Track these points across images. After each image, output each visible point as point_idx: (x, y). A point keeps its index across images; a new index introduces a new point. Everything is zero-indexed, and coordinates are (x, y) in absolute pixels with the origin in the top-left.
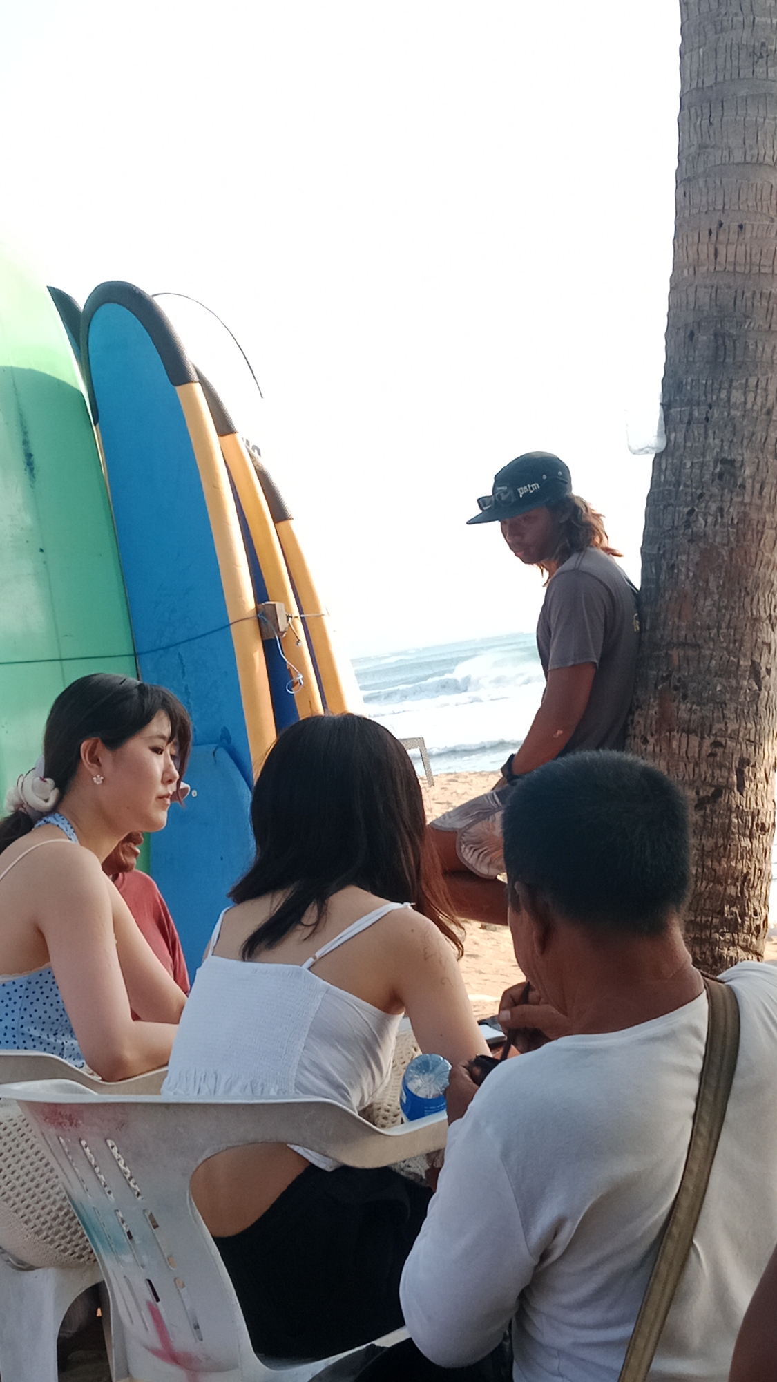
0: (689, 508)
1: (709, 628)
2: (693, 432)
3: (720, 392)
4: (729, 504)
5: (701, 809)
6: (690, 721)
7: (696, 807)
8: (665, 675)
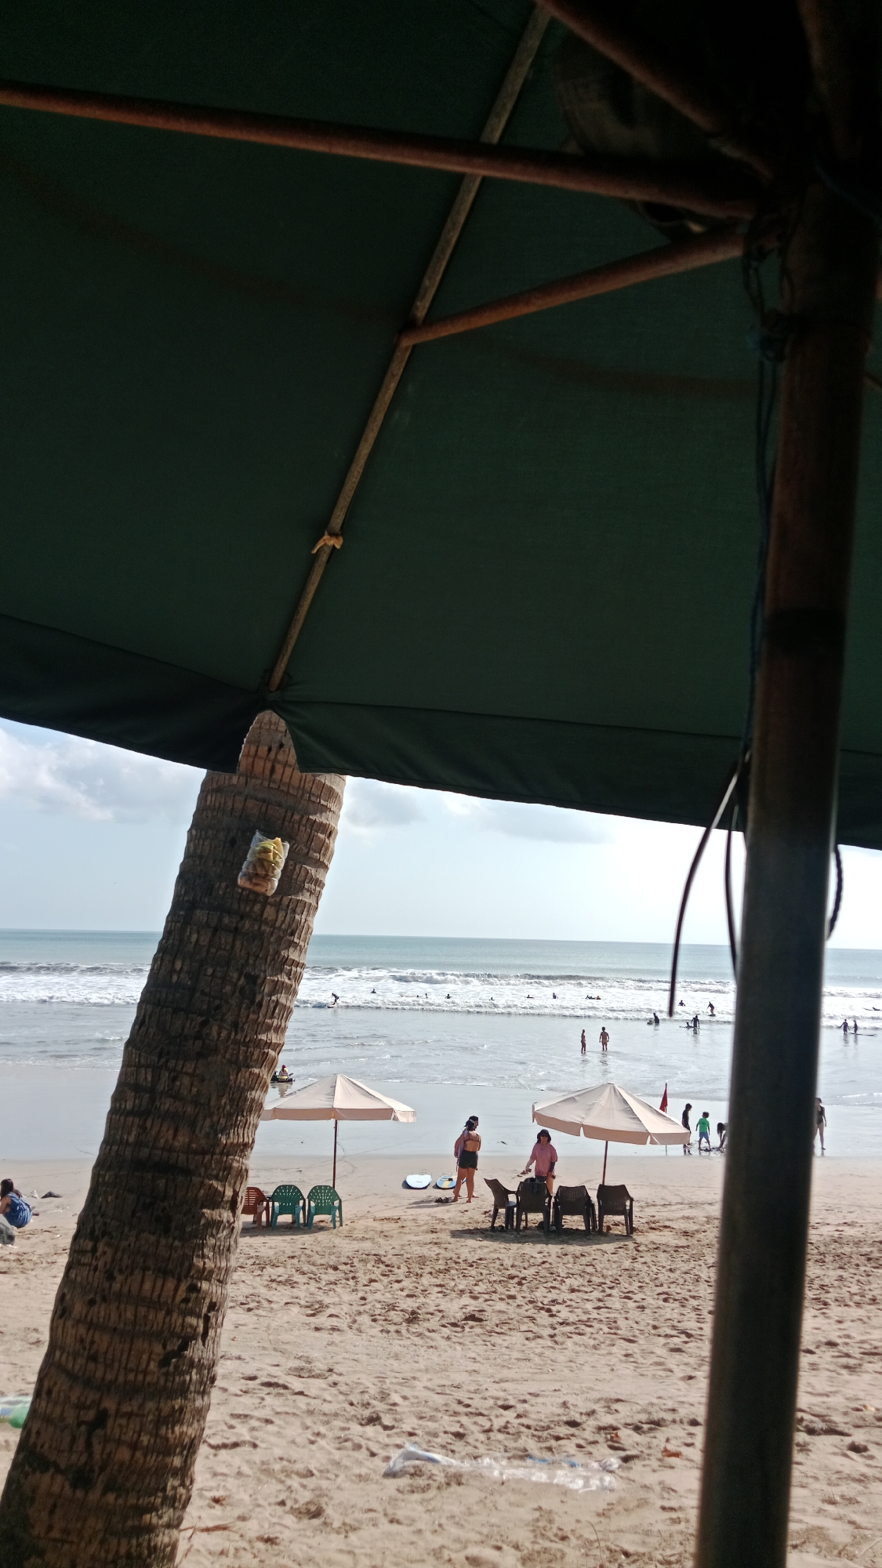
0: (204, 1018)
1: (204, 1153)
2: (220, 938)
3: (254, 905)
4: (244, 1021)
5: (164, 1366)
6: (169, 1259)
7: (159, 1363)
8: (148, 1201)
